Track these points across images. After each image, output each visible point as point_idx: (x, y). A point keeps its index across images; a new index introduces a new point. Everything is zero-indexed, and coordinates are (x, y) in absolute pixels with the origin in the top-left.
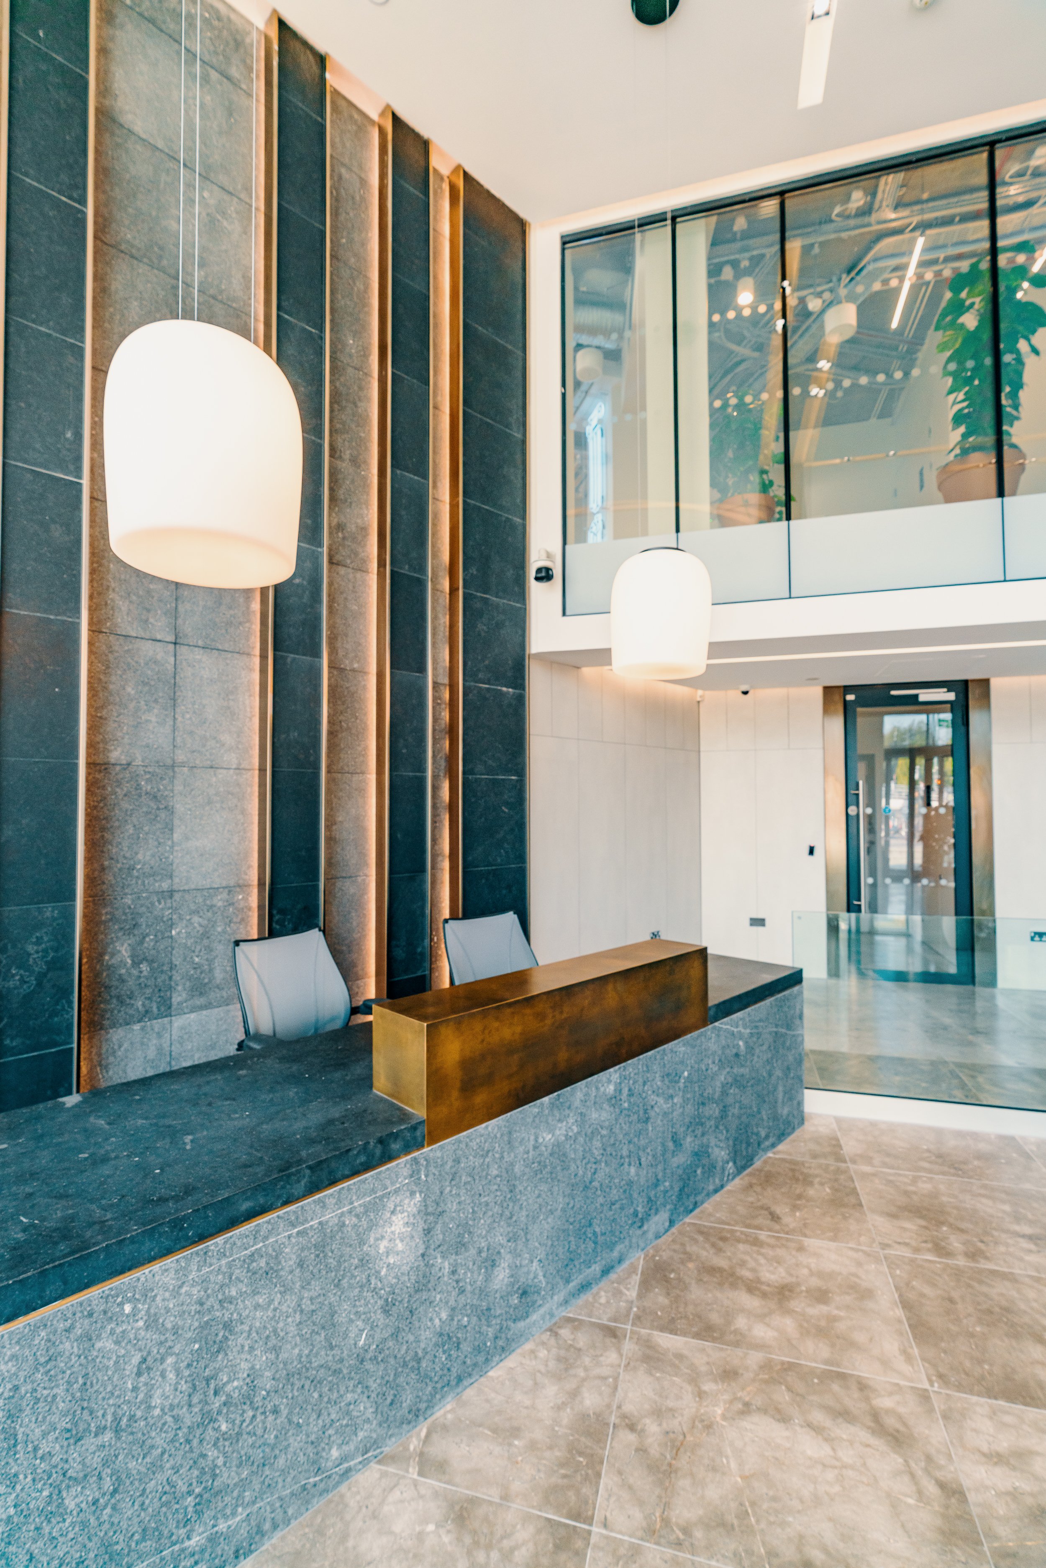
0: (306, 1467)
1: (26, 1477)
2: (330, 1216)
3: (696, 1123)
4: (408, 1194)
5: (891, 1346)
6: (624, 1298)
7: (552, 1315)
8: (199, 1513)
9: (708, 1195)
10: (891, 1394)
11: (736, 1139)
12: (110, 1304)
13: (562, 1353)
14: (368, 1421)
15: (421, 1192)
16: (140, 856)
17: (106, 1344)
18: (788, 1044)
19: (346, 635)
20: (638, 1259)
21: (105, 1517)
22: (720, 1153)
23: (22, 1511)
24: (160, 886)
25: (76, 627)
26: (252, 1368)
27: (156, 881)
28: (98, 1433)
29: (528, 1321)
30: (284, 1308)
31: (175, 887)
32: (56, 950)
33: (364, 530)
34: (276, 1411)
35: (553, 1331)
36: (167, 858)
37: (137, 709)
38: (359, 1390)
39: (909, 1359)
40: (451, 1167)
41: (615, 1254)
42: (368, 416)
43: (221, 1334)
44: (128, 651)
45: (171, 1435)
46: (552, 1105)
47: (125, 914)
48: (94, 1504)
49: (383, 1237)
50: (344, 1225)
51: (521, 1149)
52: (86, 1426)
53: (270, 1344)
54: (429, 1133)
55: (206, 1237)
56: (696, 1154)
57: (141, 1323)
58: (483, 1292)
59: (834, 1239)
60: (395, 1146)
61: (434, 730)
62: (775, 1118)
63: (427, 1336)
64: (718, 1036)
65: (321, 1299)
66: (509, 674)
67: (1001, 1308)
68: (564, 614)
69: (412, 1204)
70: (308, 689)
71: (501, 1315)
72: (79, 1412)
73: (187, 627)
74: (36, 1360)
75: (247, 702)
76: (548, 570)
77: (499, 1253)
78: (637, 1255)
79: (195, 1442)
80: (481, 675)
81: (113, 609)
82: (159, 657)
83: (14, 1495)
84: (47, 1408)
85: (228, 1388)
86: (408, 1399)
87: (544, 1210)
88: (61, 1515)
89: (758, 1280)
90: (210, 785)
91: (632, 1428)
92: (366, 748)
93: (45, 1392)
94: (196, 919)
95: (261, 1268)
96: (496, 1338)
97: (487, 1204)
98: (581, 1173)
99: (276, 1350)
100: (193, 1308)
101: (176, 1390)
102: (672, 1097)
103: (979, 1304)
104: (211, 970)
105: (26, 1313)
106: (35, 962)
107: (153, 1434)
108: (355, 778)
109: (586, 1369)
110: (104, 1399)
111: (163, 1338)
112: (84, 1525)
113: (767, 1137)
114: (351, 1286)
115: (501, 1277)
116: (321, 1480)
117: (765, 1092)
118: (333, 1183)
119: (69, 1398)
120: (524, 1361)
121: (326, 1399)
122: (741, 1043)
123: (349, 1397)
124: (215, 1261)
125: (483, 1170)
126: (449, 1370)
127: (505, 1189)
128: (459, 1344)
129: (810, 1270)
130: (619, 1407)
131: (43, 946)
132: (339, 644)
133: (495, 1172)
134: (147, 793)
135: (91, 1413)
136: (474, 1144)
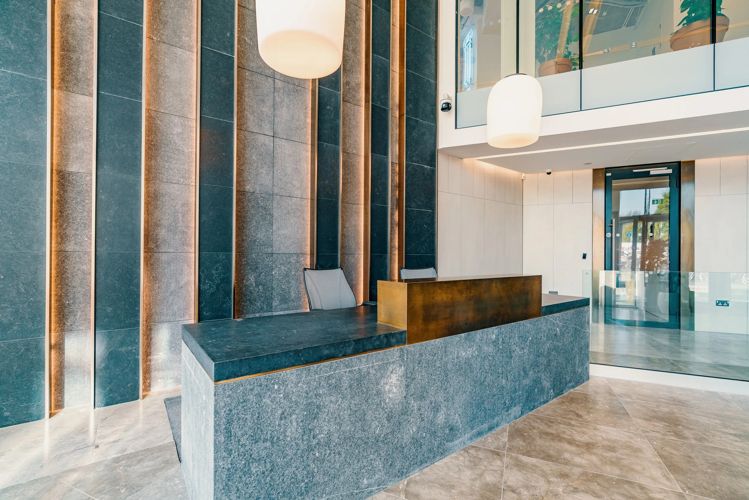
0: (352, 484)
1: (235, 453)
2: (364, 367)
3: (535, 365)
4: (398, 365)
5: (657, 473)
6: (501, 441)
7: (465, 444)
8: (307, 492)
9: (541, 404)
10: (660, 493)
11: (555, 378)
12: (269, 383)
13: (472, 459)
14: (380, 470)
15: (404, 366)
16: (259, 236)
17: (267, 400)
18: (582, 335)
19: (350, 136)
20: (505, 426)
21: (268, 481)
22: (547, 384)
23: (234, 467)
24: (267, 250)
25: (232, 124)
26: (329, 430)
27: (265, 248)
28: (265, 440)
29: (453, 443)
30: (343, 406)
31: (274, 252)
32: (224, 274)
33: (358, 85)
34: (339, 454)
35: (466, 450)
36: (270, 237)
37: (257, 167)
38: (376, 455)
39: (668, 479)
40: (418, 357)
41: (495, 421)
42: (360, 29)
43: (316, 410)
44: (253, 139)
45: (295, 451)
46: (466, 338)
47: (252, 262)
48: (263, 473)
49: (387, 384)
50: (369, 373)
51: (451, 357)
52: (259, 436)
53: (337, 421)
54: (408, 338)
55: (309, 363)
56: (535, 381)
57: (281, 395)
58: (432, 423)
59: (615, 426)
60: (393, 340)
61: (392, 186)
62: (574, 373)
63: (406, 439)
64: (546, 322)
65: (359, 406)
66: (428, 159)
67: (722, 463)
68: (456, 128)
69: (401, 371)
70: (333, 160)
71: (440, 436)
72: (256, 429)
73: (279, 129)
74: (239, 400)
75: (305, 167)
76: (448, 104)
77: (440, 405)
78: (506, 425)
79: (305, 458)
80: (414, 159)
81: (246, 118)
82: (266, 143)
83: (230, 459)
84: (243, 423)
85: (319, 437)
86: (398, 465)
87: (461, 390)
88: (250, 474)
89: (574, 440)
90: (289, 205)
91: (513, 491)
92: (359, 192)
93: (243, 416)
94: (283, 267)
95: (333, 384)
96: (438, 447)
97: (435, 380)
98: (479, 376)
99: (340, 425)
100: (304, 395)
101: (297, 431)
102: (523, 348)
103: (707, 460)
104: (289, 292)
105: (234, 377)
106: (216, 279)
107: (287, 449)
108: (354, 206)
109: (485, 466)
110: (267, 426)
111: (291, 405)
112: (259, 482)
113: (570, 381)
114: (372, 403)
115: (441, 418)
116: (360, 493)
117: (570, 358)
118: (365, 351)
119: (252, 421)
120: (452, 460)
121: (361, 455)
122: (558, 329)
123: (372, 456)
124: (313, 375)
125: (433, 362)
126: (417, 456)
127: (443, 374)
128: (421, 445)
129: (603, 438)
130: (505, 483)
131: (219, 271)
132: (347, 141)
133: (439, 365)
134: (261, 207)
135: (261, 431)
136: (429, 348)
